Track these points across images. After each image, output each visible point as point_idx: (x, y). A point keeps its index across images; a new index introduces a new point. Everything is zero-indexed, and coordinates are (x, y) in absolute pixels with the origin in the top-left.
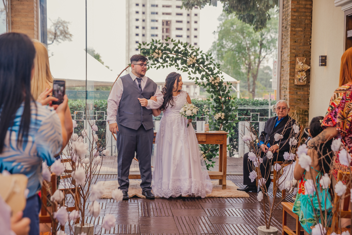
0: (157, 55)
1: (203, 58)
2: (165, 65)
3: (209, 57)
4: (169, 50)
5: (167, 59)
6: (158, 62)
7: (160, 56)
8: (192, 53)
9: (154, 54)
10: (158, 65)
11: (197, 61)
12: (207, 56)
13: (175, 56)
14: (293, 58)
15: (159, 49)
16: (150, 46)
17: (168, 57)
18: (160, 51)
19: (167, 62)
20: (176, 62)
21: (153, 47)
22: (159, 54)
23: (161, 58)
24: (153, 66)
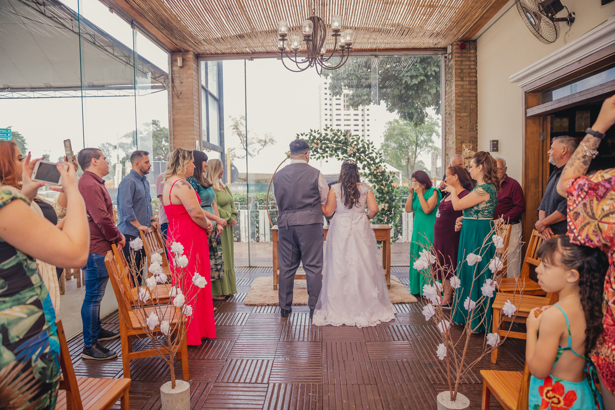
0: (316, 146)
1: (364, 147)
2: (325, 155)
3: (371, 146)
4: (328, 139)
5: (327, 149)
6: (318, 152)
7: (319, 146)
8: (353, 142)
9: (313, 144)
10: (317, 156)
11: (358, 150)
12: (368, 145)
13: (335, 146)
14: (459, 145)
15: (318, 139)
16: (308, 136)
17: (328, 147)
18: (319, 142)
19: (327, 152)
20: (336, 152)
21: (312, 137)
22: (317, 144)
23: (321, 148)
24: (313, 157)
